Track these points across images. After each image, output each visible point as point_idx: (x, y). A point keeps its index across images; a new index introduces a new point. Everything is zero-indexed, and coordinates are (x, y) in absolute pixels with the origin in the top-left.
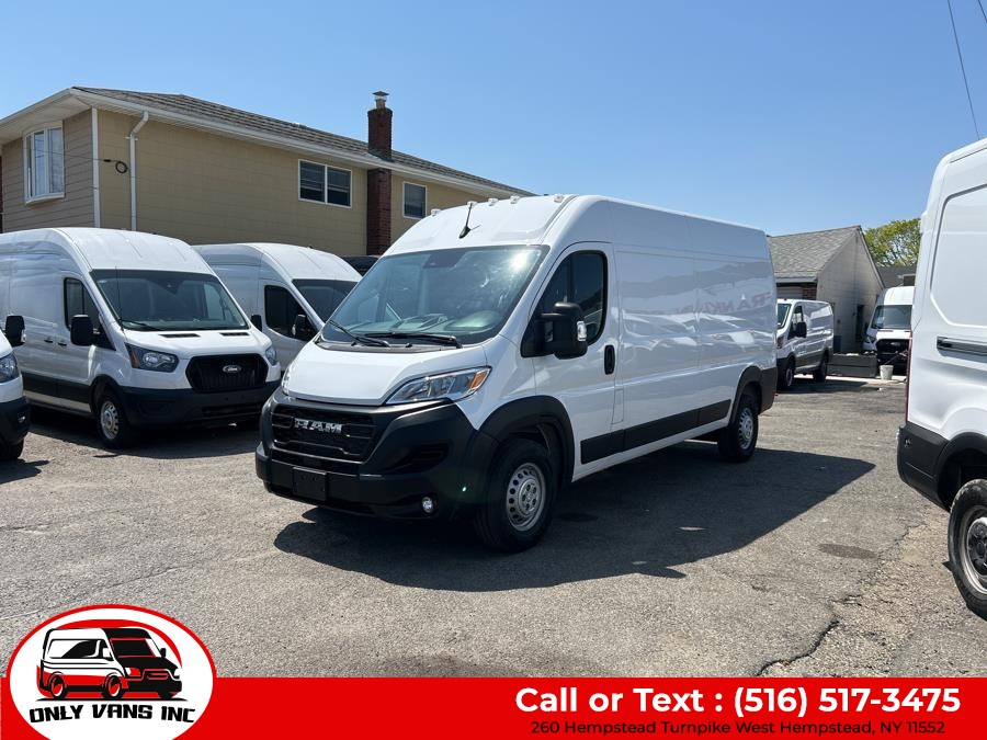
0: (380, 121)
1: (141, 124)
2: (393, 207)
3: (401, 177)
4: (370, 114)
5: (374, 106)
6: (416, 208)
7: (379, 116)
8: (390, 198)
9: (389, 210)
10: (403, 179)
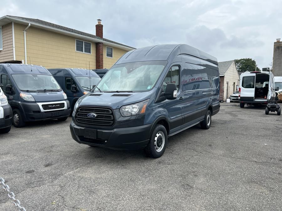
0: (99, 28)
1: (28, 27)
2: (103, 54)
3: (105, 45)
4: (96, 26)
5: (97, 23)
6: (110, 54)
7: (99, 26)
8: (103, 51)
9: (103, 55)
10: (106, 46)
